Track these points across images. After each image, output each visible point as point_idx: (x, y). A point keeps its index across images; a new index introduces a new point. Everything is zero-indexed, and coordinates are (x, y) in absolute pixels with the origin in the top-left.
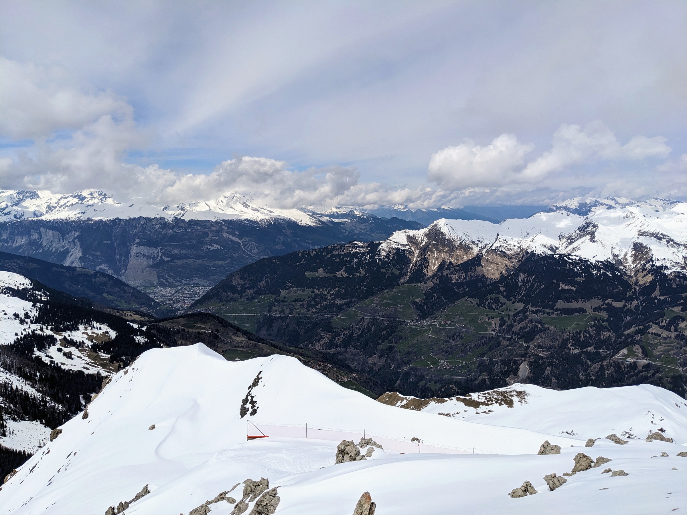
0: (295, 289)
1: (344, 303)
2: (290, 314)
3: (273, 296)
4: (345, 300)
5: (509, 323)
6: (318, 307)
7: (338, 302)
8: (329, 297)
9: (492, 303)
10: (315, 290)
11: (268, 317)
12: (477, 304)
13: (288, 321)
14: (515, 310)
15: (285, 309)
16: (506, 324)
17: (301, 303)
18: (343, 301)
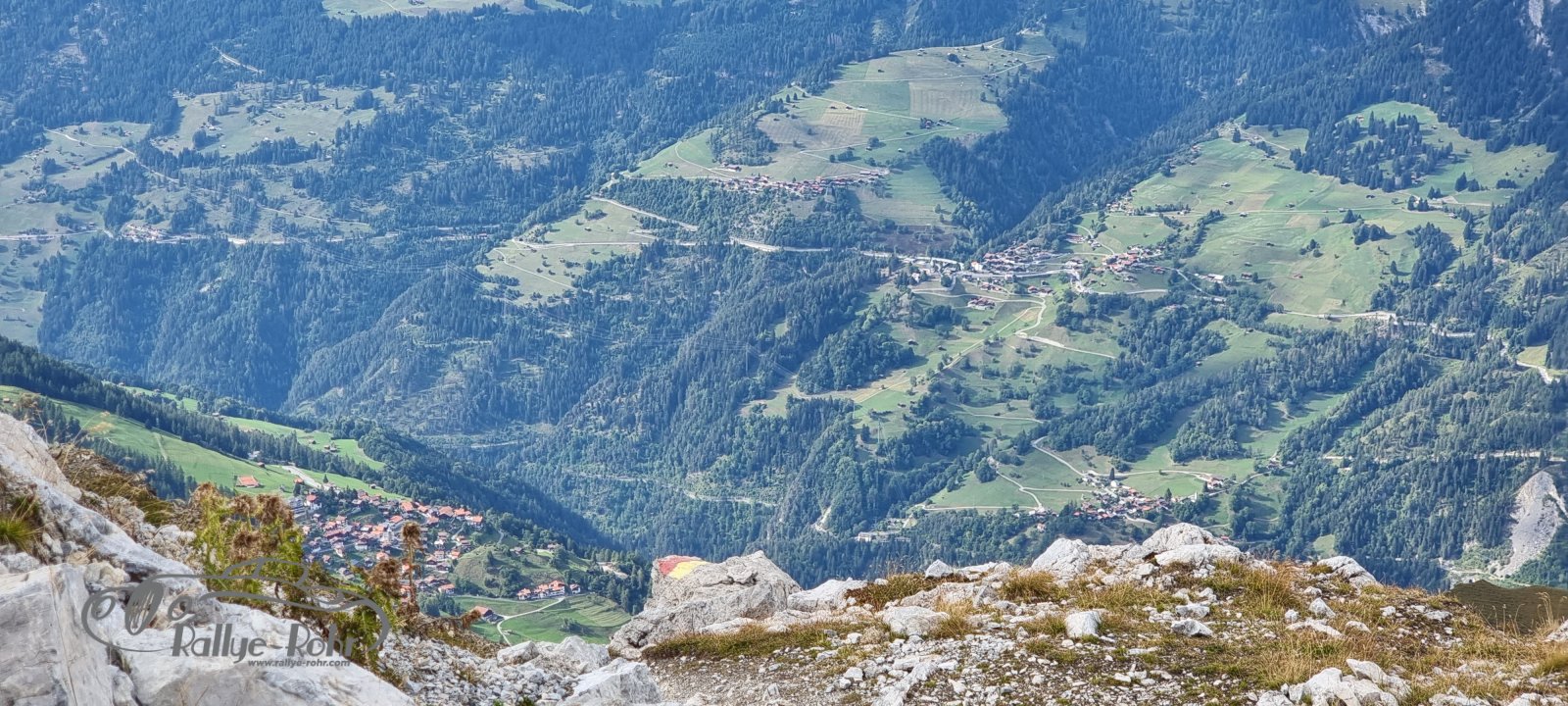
0: (259, 87)
1: (546, 161)
2: (235, 230)
3: (138, 131)
4: (552, 150)
5: (1469, 257)
6: (398, 190)
7: (515, 158)
8: (465, 134)
9: (1381, 148)
10: (380, 93)
11: (109, 250)
12: (1295, 155)
13: (227, 272)
14: (1502, 184)
15: (208, 206)
16: (1456, 264)
17: (301, 167)
18: (544, 156)
